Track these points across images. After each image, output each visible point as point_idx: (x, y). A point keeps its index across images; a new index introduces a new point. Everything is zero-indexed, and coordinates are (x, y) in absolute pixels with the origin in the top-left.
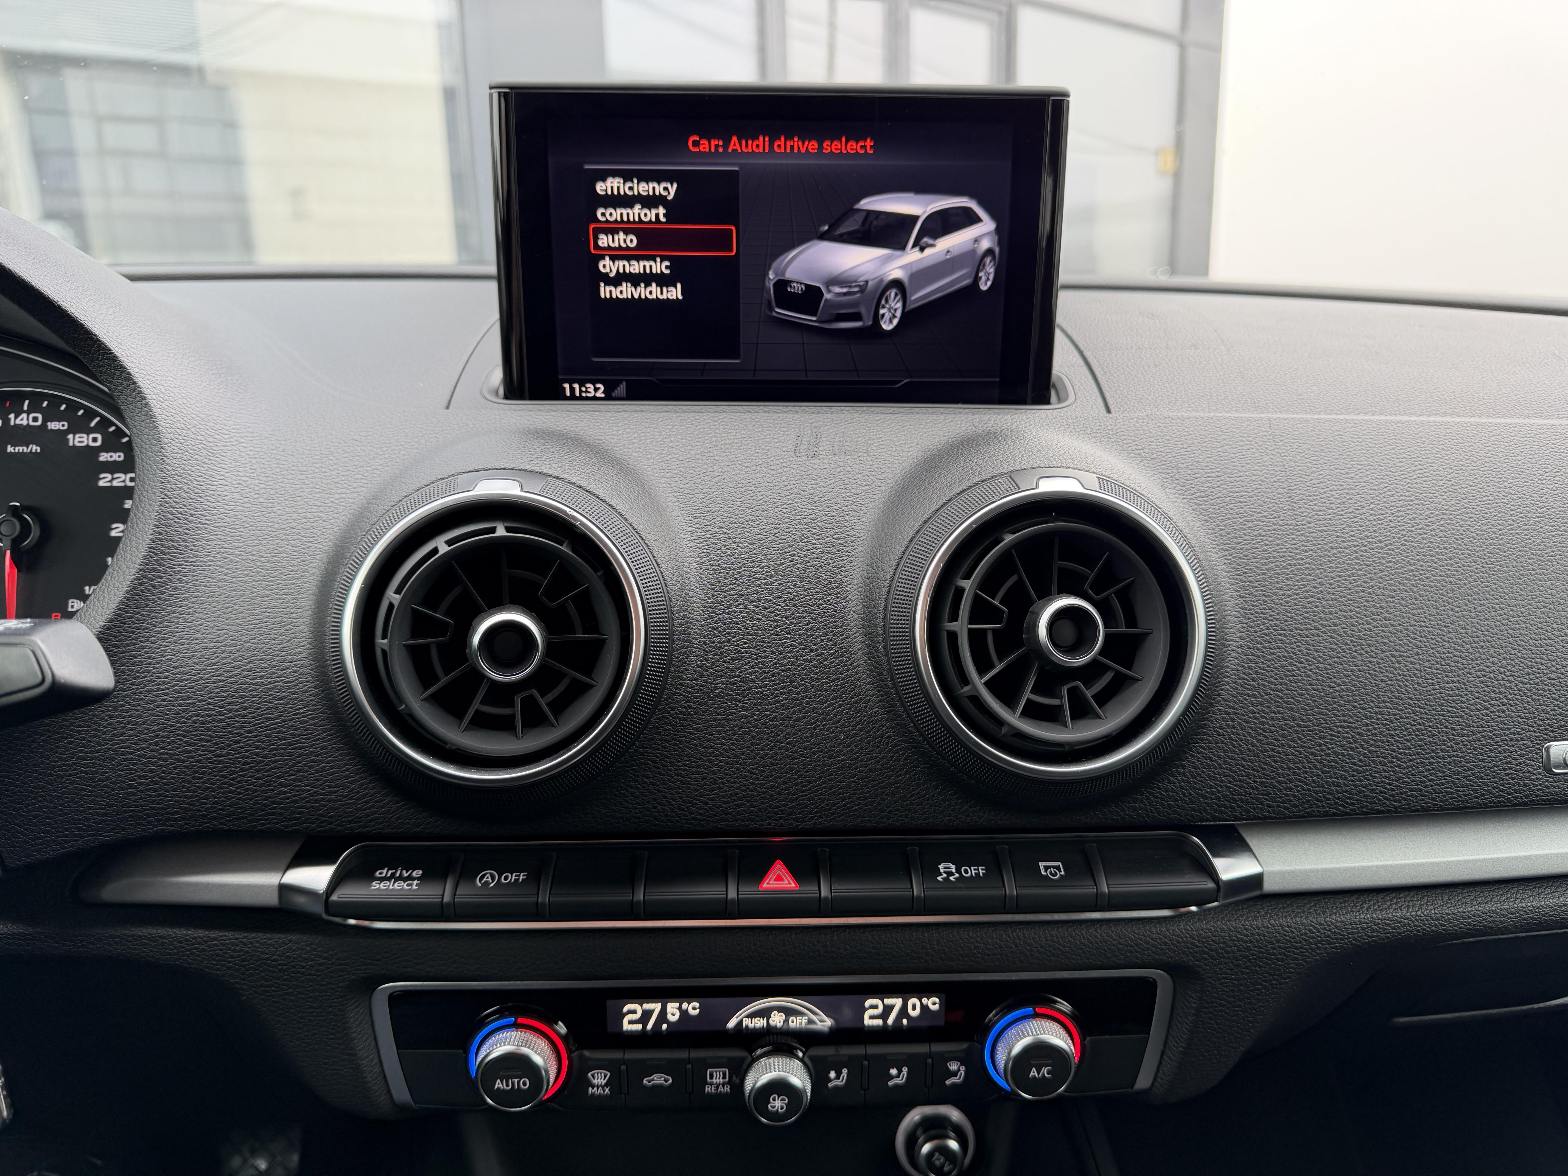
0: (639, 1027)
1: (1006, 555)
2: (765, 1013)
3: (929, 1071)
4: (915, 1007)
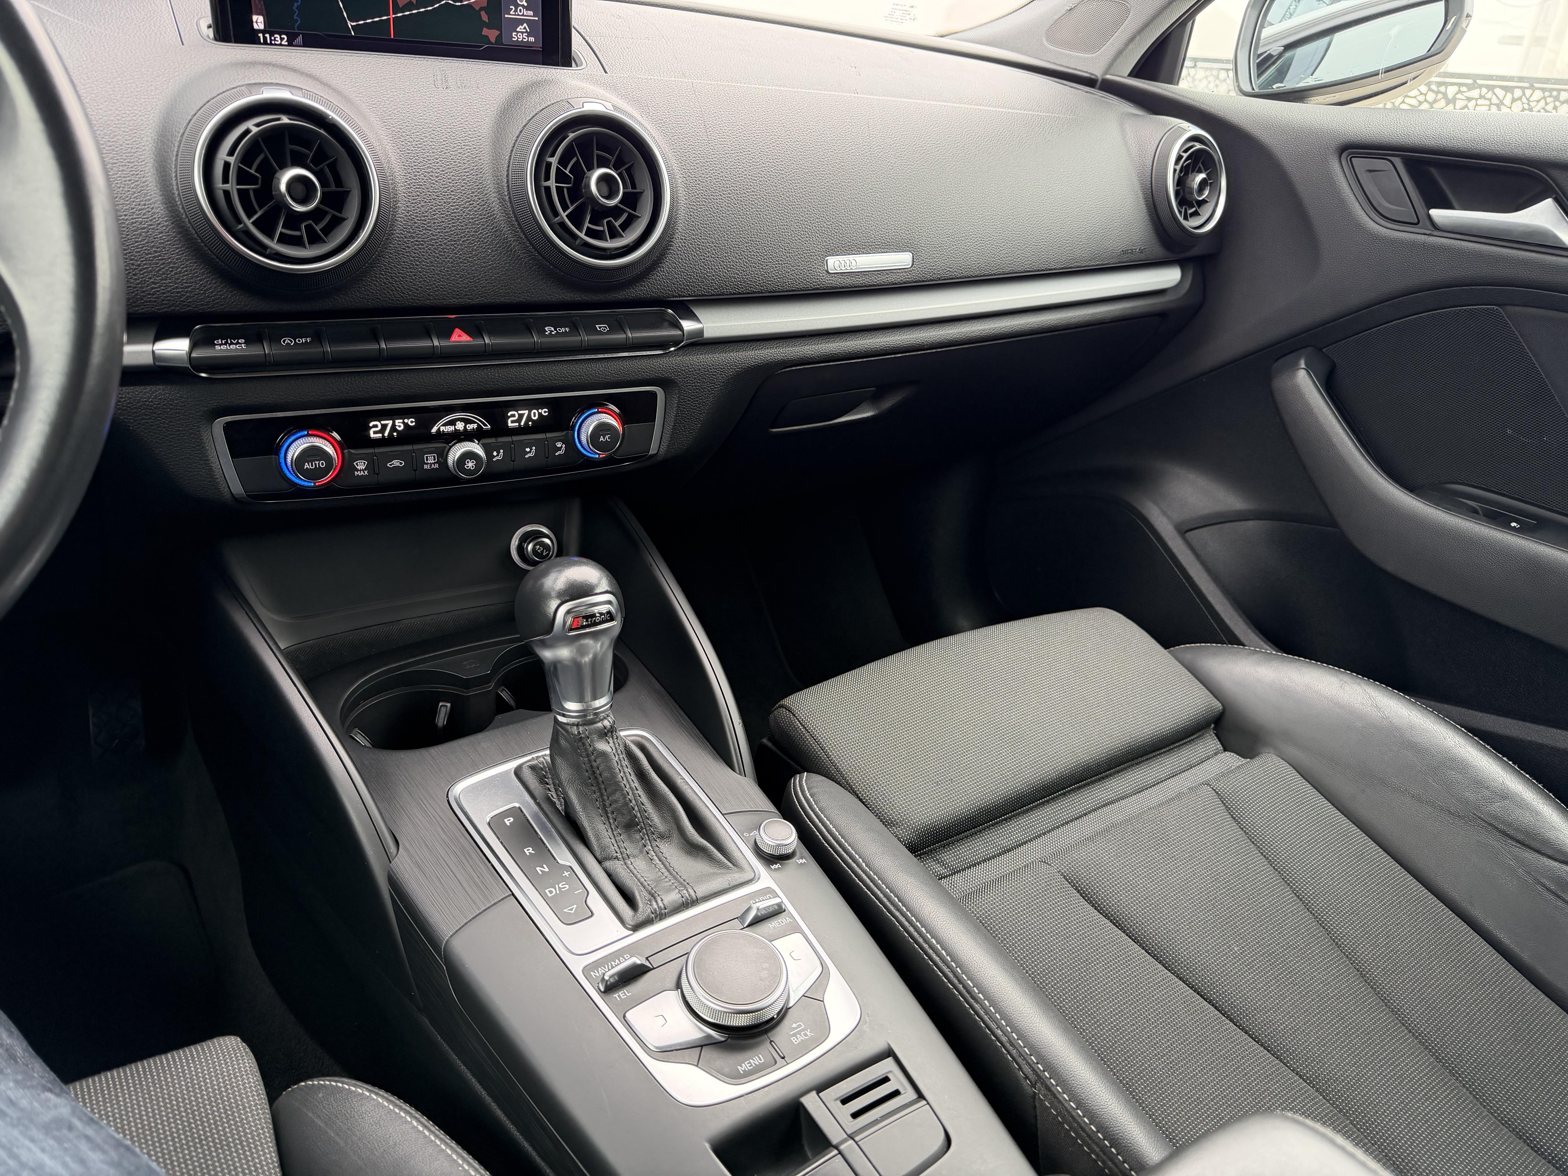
0: (380, 435)
1: (570, 146)
3: (546, 448)
4: (535, 415)
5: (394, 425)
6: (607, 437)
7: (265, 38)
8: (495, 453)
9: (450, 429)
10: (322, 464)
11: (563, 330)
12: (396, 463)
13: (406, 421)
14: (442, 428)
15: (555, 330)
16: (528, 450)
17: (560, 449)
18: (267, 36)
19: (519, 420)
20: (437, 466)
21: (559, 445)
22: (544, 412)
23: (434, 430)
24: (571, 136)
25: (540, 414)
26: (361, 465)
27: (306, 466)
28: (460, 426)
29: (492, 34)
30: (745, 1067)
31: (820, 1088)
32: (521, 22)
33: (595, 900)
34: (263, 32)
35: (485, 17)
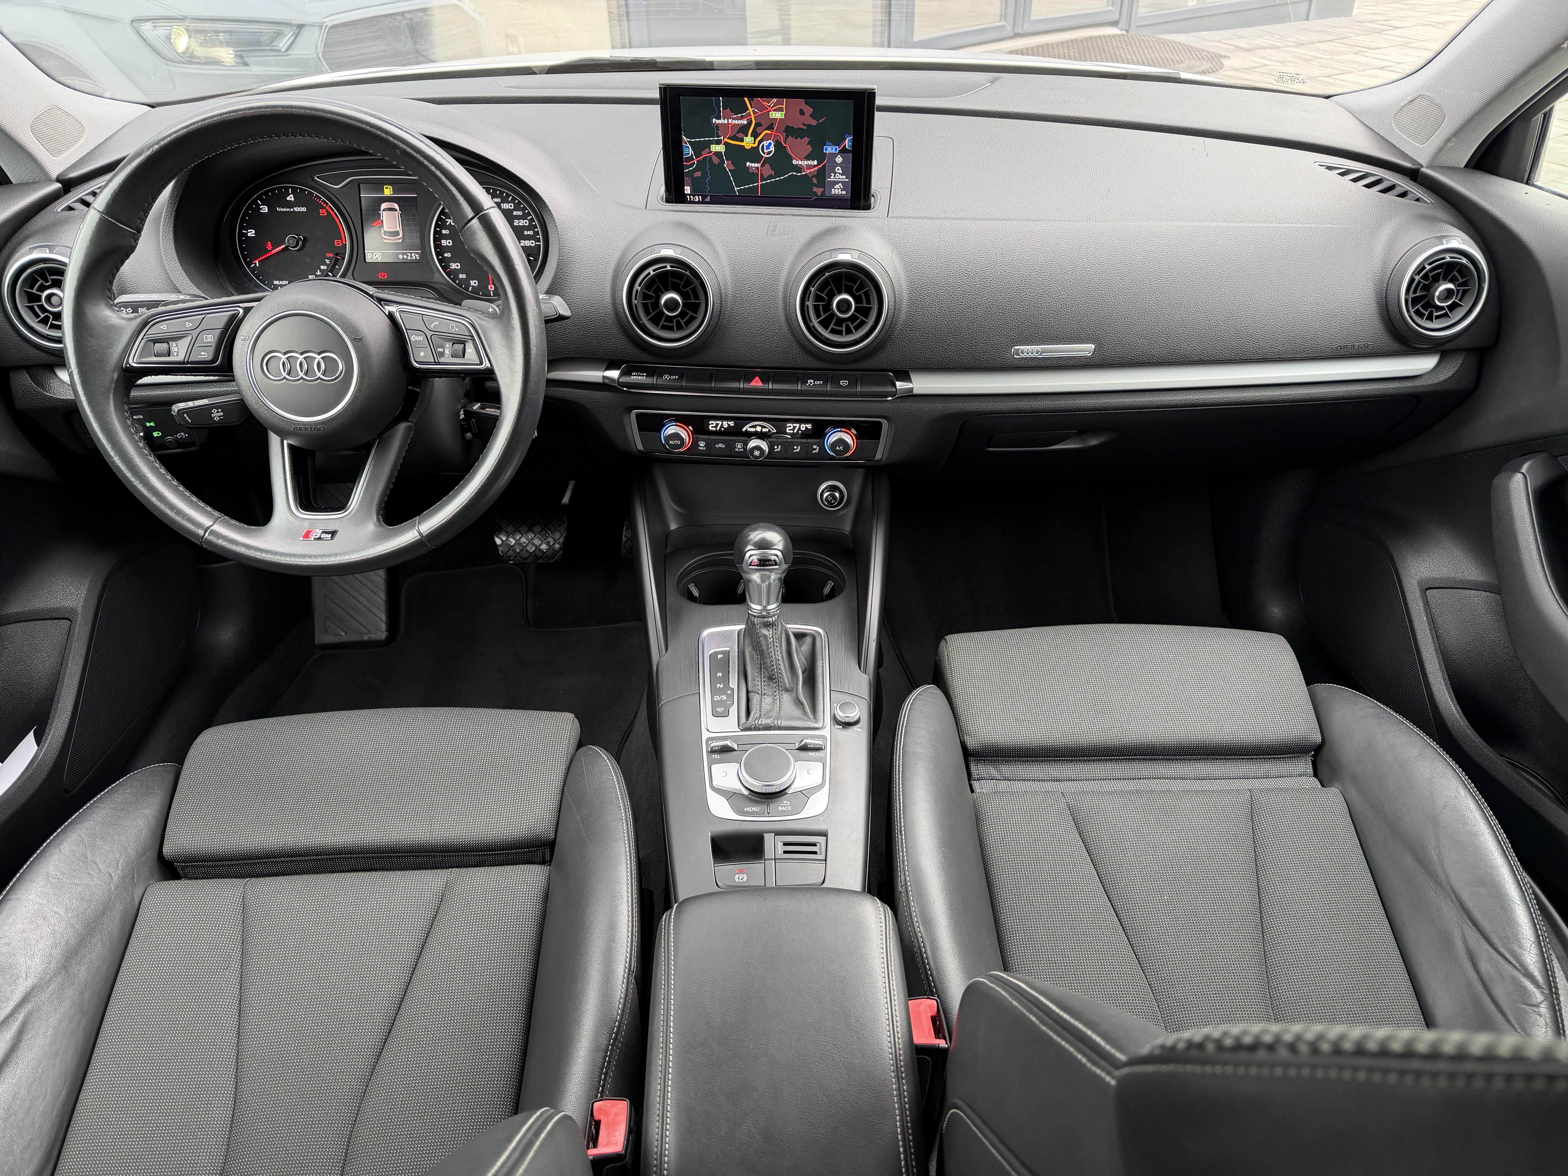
0: (715, 429)
1: (827, 280)
2: (755, 426)
3: (807, 448)
4: (803, 427)
5: (722, 424)
6: (841, 447)
7: (690, 198)
8: (776, 447)
9: (753, 430)
10: (679, 442)
11: (819, 382)
12: (721, 445)
13: (729, 423)
14: (749, 429)
15: (814, 382)
16: (795, 447)
17: (816, 449)
18: (692, 197)
19: (793, 429)
20: (742, 450)
21: (815, 447)
22: (809, 426)
23: (744, 429)
24: (827, 274)
25: (806, 427)
26: (702, 444)
27: (671, 442)
28: (759, 429)
29: (819, 191)
30: (748, 809)
31: (778, 833)
32: (837, 183)
33: (733, 710)
34: (689, 195)
35: (815, 181)
